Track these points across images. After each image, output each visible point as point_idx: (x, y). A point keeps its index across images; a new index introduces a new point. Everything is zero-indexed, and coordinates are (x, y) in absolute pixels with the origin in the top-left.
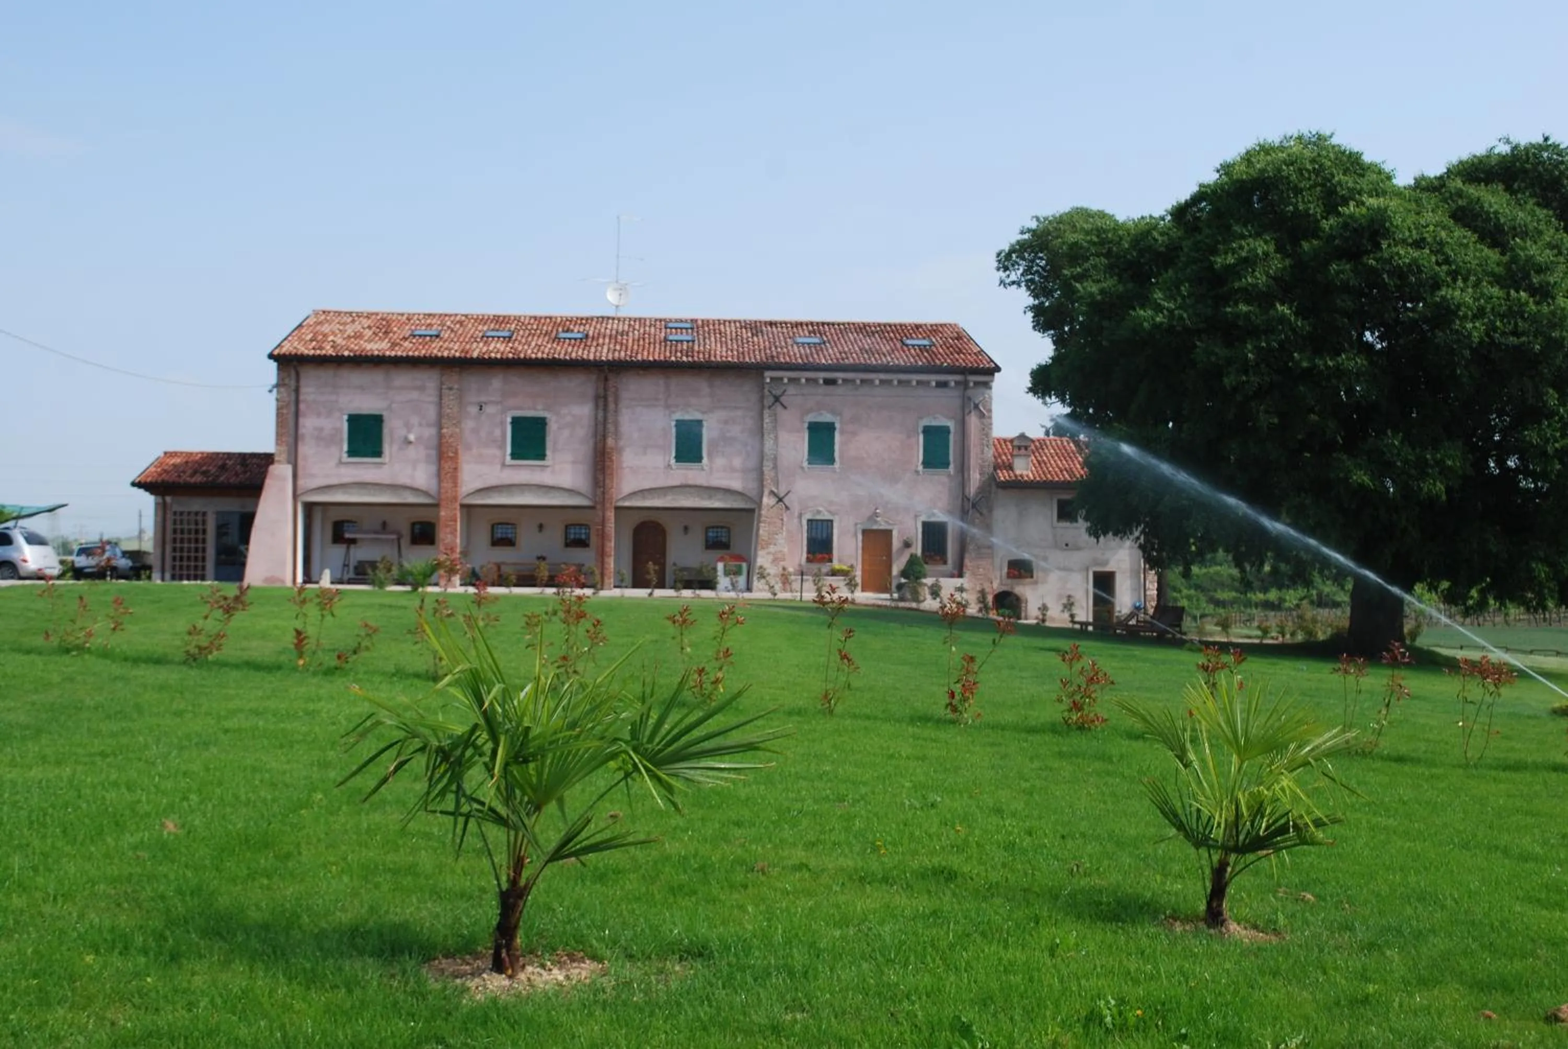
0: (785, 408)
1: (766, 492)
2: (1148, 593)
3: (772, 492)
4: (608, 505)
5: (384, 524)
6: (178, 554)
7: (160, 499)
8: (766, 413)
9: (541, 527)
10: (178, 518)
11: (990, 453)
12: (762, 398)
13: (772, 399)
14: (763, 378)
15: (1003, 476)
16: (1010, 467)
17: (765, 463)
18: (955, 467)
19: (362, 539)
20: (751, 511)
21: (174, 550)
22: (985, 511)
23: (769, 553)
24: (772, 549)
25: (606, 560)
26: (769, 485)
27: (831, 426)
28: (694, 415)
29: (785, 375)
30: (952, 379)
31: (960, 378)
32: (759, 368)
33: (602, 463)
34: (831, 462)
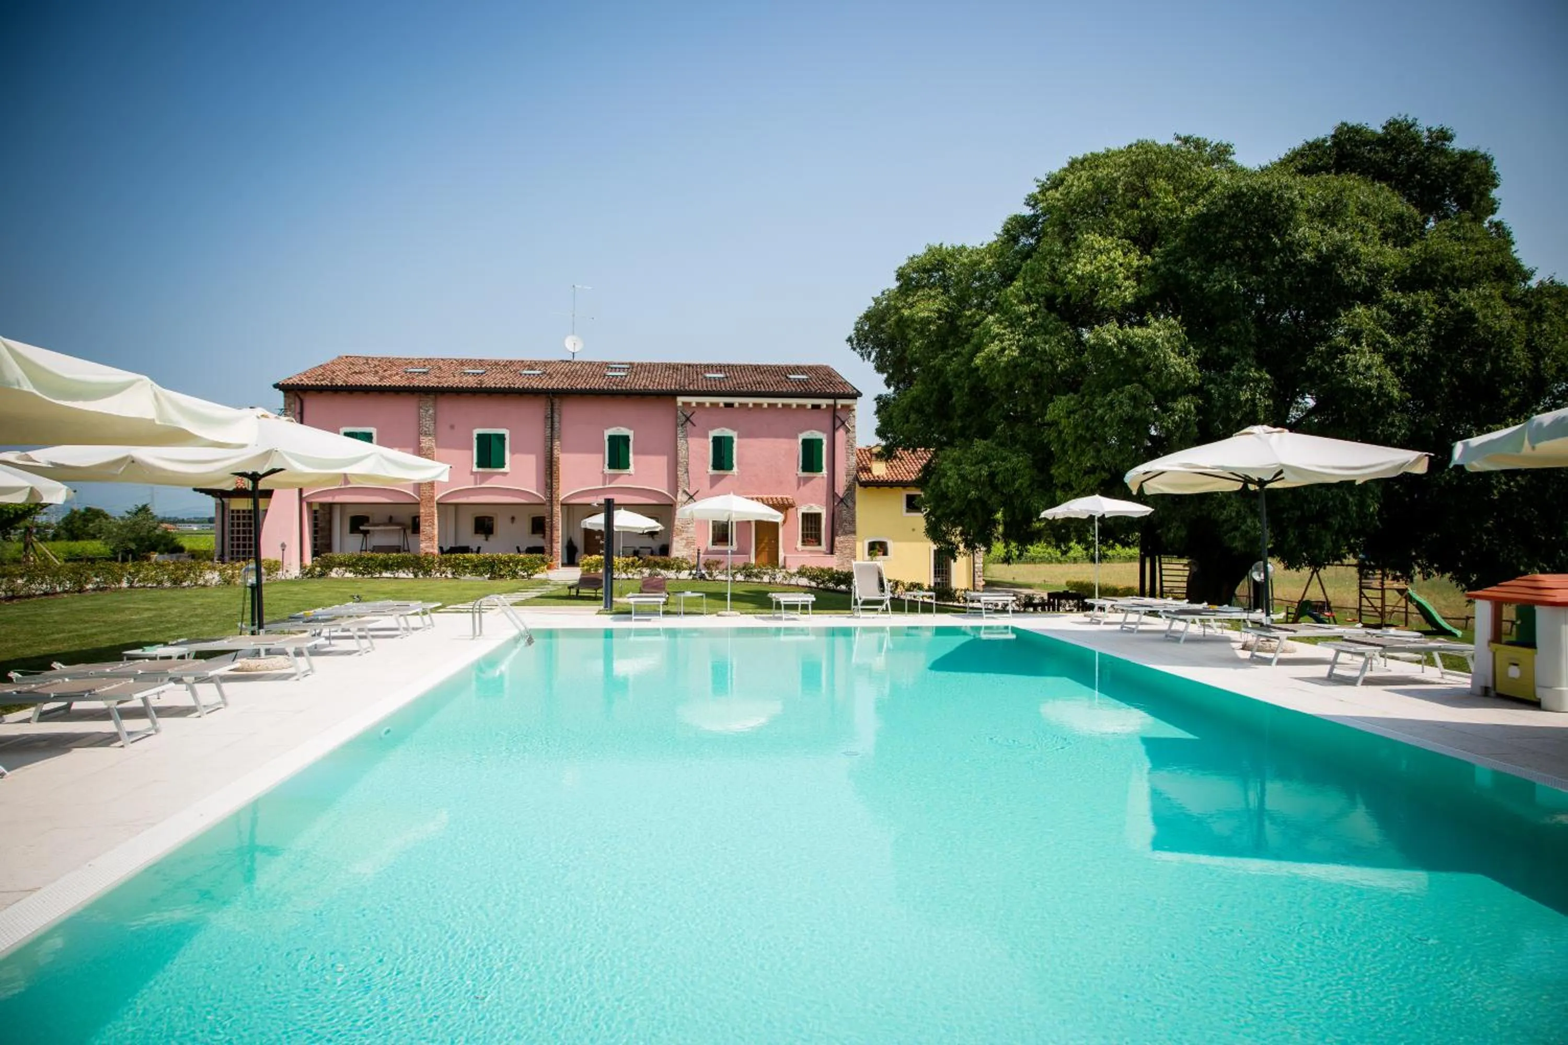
0: (694, 425)
1: (680, 492)
2: (976, 565)
3: (685, 492)
4: (555, 502)
5: (391, 518)
6: (235, 543)
7: (219, 501)
8: (680, 428)
9: (513, 519)
10: (235, 514)
11: (854, 460)
12: (677, 417)
13: (684, 419)
14: (676, 402)
15: (864, 477)
16: (868, 470)
17: (679, 468)
18: (828, 470)
19: (373, 531)
20: (671, 505)
21: (232, 539)
22: (850, 504)
23: (682, 539)
24: (684, 535)
25: (554, 545)
26: (682, 486)
27: (731, 439)
28: (623, 431)
29: (694, 400)
30: (824, 403)
31: (831, 402)
32: (673, 394)
33: (550, 469)
34: (731, 467)
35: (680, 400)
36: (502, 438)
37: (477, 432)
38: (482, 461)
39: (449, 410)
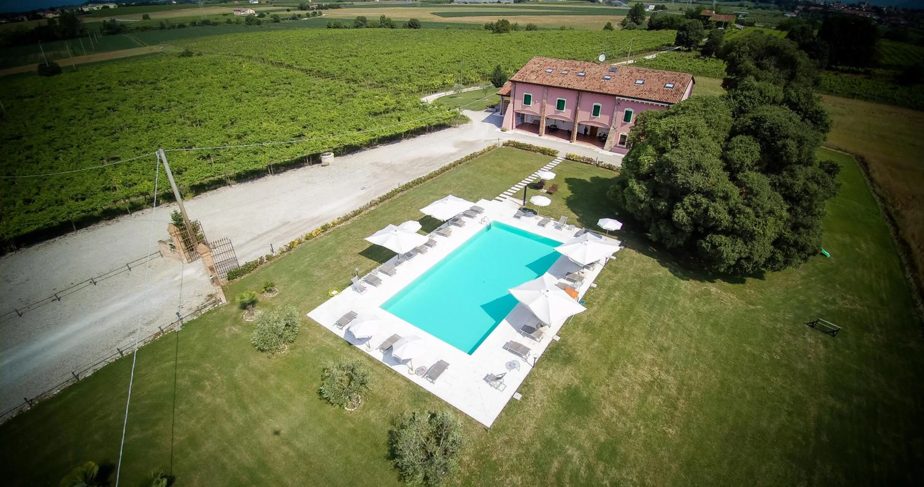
0: (620, 107)
3: (613, 127)
8: (616, 106)
12: (615, 103)
13: (617, 104)
17: (613, 119)
20: (609, 129)
24: (610, 140)
25: (574, 135)
26: (613, 124)
27: (631, 112)
28: (599, 104)
29: (621, 98)
30: (666, 105)
31: (667, 105)
32: (615, 96)
33: (576, 113)
34: (629, 121)
35: (617, 98)
36: (564, 101)
37: (558, 99)
38: (558, 108)
39: (551, 91)
